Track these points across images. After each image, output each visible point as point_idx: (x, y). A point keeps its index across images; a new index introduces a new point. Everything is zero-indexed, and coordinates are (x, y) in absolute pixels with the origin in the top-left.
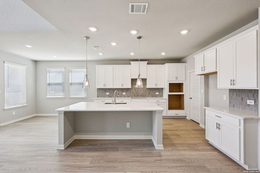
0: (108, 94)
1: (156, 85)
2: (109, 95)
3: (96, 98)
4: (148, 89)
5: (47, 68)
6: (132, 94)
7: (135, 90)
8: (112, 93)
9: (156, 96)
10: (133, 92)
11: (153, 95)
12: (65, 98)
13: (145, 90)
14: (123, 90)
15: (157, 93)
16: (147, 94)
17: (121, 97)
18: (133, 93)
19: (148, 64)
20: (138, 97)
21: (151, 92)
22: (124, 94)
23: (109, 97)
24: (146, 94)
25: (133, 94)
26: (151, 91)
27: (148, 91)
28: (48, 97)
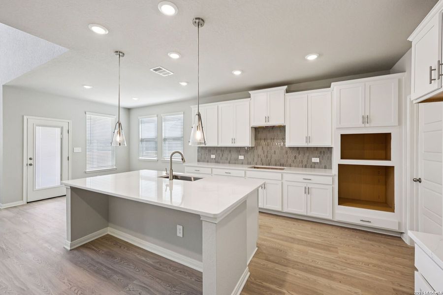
0: (213, 156)
1: (308, 139)
2: (215, 159)
3: (196, 164)
4: (292, 148)
5: (139, 117)
6: (256, 160)
7: (264, 152)
8: (221, 156)
9: (313, 166)
10: (258, 155)
11: (305, 163)
12: (158, 160)
13: (284, 151)
14: (239, 150)
15: (316, 160)
16: (290, 161)
17: (235, 163)
18: (258, 157)
19: (287, 91)
20: (269, 165)
21: (300, 157)
22: (241, 157)
23: (216, 163)
24: (287, 160)
25: (260, 159)
26: (299, 153)
27: (291, 155)
28: (140, 158)
